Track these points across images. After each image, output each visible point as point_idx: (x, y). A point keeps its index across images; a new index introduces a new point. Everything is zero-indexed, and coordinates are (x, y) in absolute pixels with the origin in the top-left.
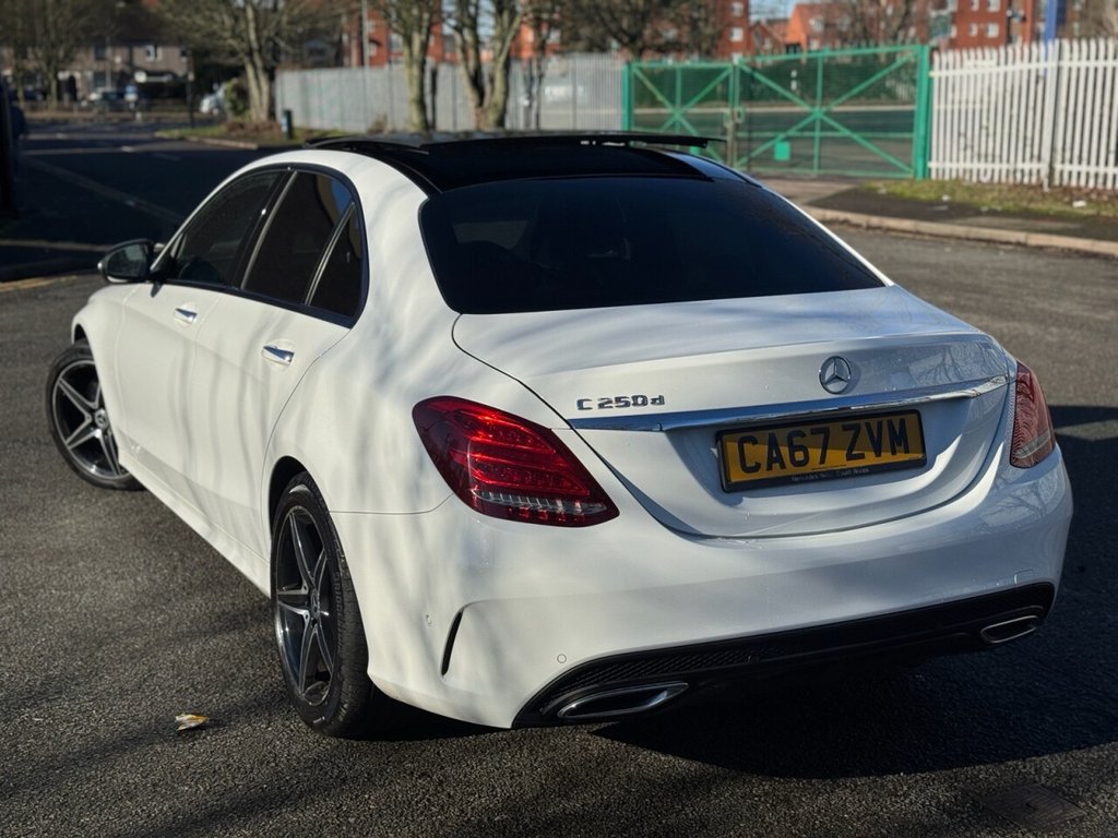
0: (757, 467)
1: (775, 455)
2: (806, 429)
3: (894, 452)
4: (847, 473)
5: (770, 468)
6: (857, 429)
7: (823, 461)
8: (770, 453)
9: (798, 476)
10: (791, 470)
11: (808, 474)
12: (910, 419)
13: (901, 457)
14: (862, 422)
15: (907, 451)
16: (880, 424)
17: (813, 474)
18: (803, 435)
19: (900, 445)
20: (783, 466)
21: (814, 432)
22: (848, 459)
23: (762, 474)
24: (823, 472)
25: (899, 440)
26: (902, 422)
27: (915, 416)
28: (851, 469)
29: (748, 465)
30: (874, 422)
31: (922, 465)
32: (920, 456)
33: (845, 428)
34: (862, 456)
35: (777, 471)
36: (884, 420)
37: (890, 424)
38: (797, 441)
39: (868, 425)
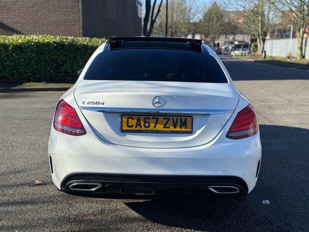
0: (132, 126)
1: (139, 123)
2: (151, 117)
3: (181, 128)
4: (163, 132)
5: (136, 127)
6: (169, 119)
7: (155, 127)
8: (137, 123)
9: (145, 130)
10: (143, 128)
11: (149, 130)
12: (189, 119)
13: (183, 129)
14: (171, 118)
15: (186, 128)
16: (177, 119)
17: (150, 130)
18: (149, 119)
19: (183, 126)
20: (141, 127)
21: (153, 118)
22: (164, 128)
23: (134, 128)
24: (154, 131)
25: (184, 124)
26: (186, 120)
27: (191, 118)
28: (164, 131)
29: (129, 125)
30: (175, 118)
31: (191, 133)
32: (191, 130)
33: (164, 119)
34: (169, 128)
35: (138, 128)
36: (179, 118)
37: (181, 120)
38: (147, 120)
39: (173, 119)
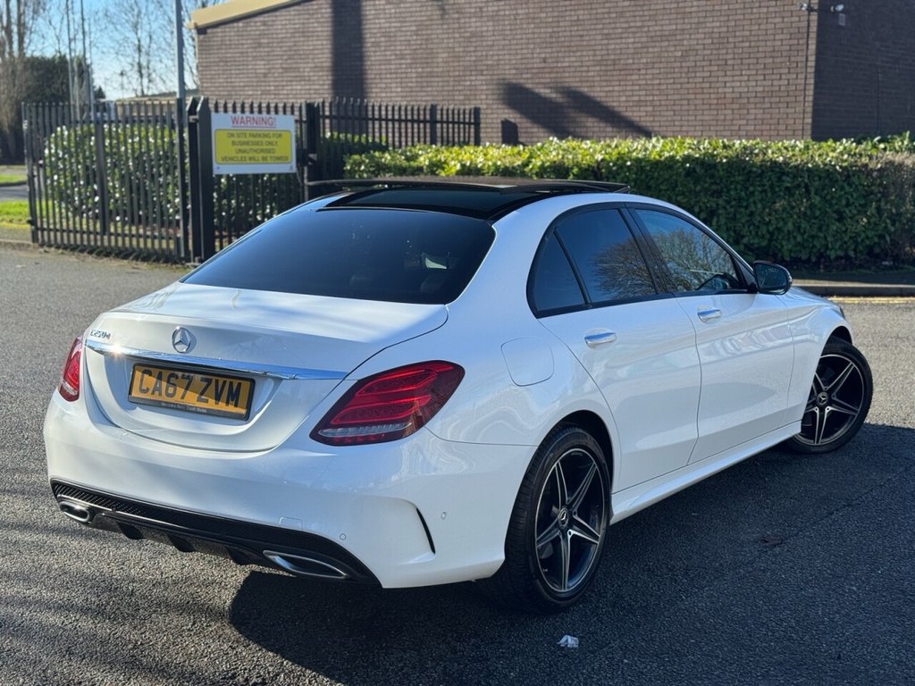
0: (147, 391)
1: (158, 386)
2: (180, 374)
3: (227, 403)
4: (193, 409)
5: (153, 393)
6: (209, 382)
7: (183, 397)
8: (156, 384)
9: (165, 402)
10: (164, 398)
11: (171, 403)
12: (246, 385)
13: (231, 409)
14: (214, 378)
15: (236, 406)
16: (225, 382)
17: (174, 404)
18: (177, 378)
19: (232, 400)
20: (160, 394)
21: (183, 377)
22: (198, 401)
23: (148, 396)
24: (181, 405)
25: (233, 397)
26: (239, 384)
28: (196, 407)
29: (143, 388)
30: (221, 380)
31: (246, 418)
32: (243, 411)
33: (203, 380)
34: (207, 401)
35: (156, 397)
36: (228, 380)
37: (231, 385)
38: (173, 380)
39: (217, 382)
